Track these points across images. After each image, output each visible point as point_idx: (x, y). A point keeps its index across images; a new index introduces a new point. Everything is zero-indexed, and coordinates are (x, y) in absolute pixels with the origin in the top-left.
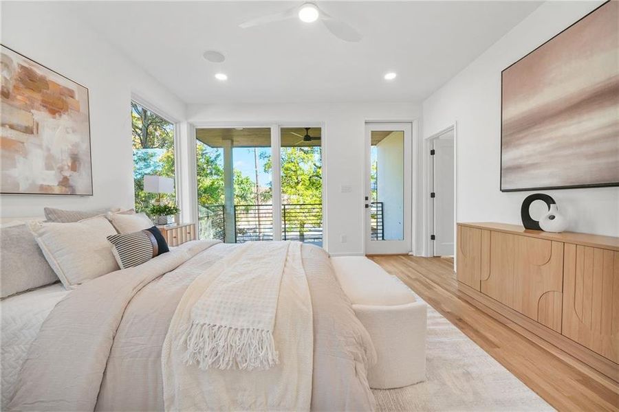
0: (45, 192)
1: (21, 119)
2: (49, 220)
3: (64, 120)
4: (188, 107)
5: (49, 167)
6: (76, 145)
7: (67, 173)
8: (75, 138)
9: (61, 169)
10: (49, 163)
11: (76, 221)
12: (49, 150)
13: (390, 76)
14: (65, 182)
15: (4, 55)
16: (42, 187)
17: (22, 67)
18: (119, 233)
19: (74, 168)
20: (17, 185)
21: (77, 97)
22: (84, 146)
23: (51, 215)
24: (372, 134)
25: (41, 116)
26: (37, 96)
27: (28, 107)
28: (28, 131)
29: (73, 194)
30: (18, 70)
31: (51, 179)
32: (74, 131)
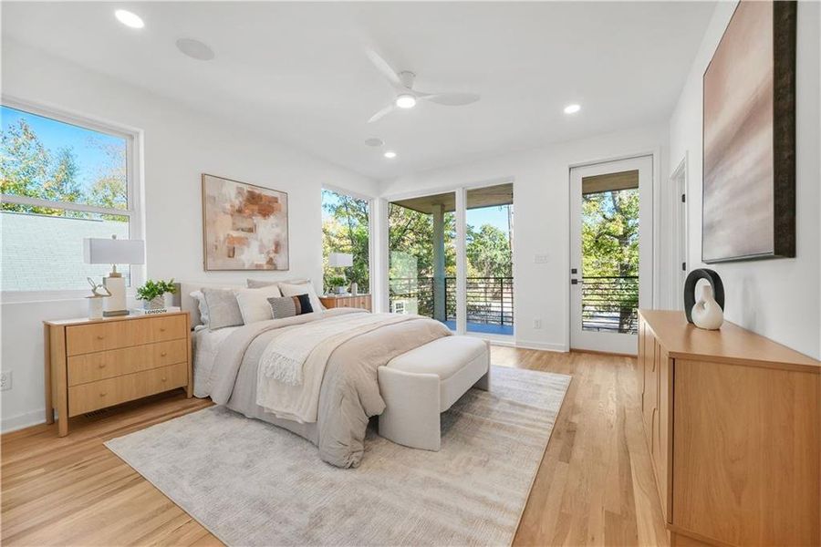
0: (258, 269)
1: (246, 224)
2: (250, 287)
3: (272, 219)
4: (379, 183)
5: (261, 252)
6: (278, 236)
7: (272, 255)
8: (277, 230)
9: (268, 253)
10: (262, 249)
11: (259, 287)
12: (261, 240)
13: (572, 109)
14: (270, 261)
15: (238, 188)
16: (257, 265)
17: (249, 192)
18: (282, 296)
19: (276, 251)
20: (244, 265)
21: (279, 202)
22: (284, 234)
23: (252, 285)
24: (583, 182)
25: (258, 220)
26: (256, 208)
27: (250, 217)
28: (251, 230)
29: (275, 269)
30: (247, 194)
31: (262, 260)
32: (277, 226)
